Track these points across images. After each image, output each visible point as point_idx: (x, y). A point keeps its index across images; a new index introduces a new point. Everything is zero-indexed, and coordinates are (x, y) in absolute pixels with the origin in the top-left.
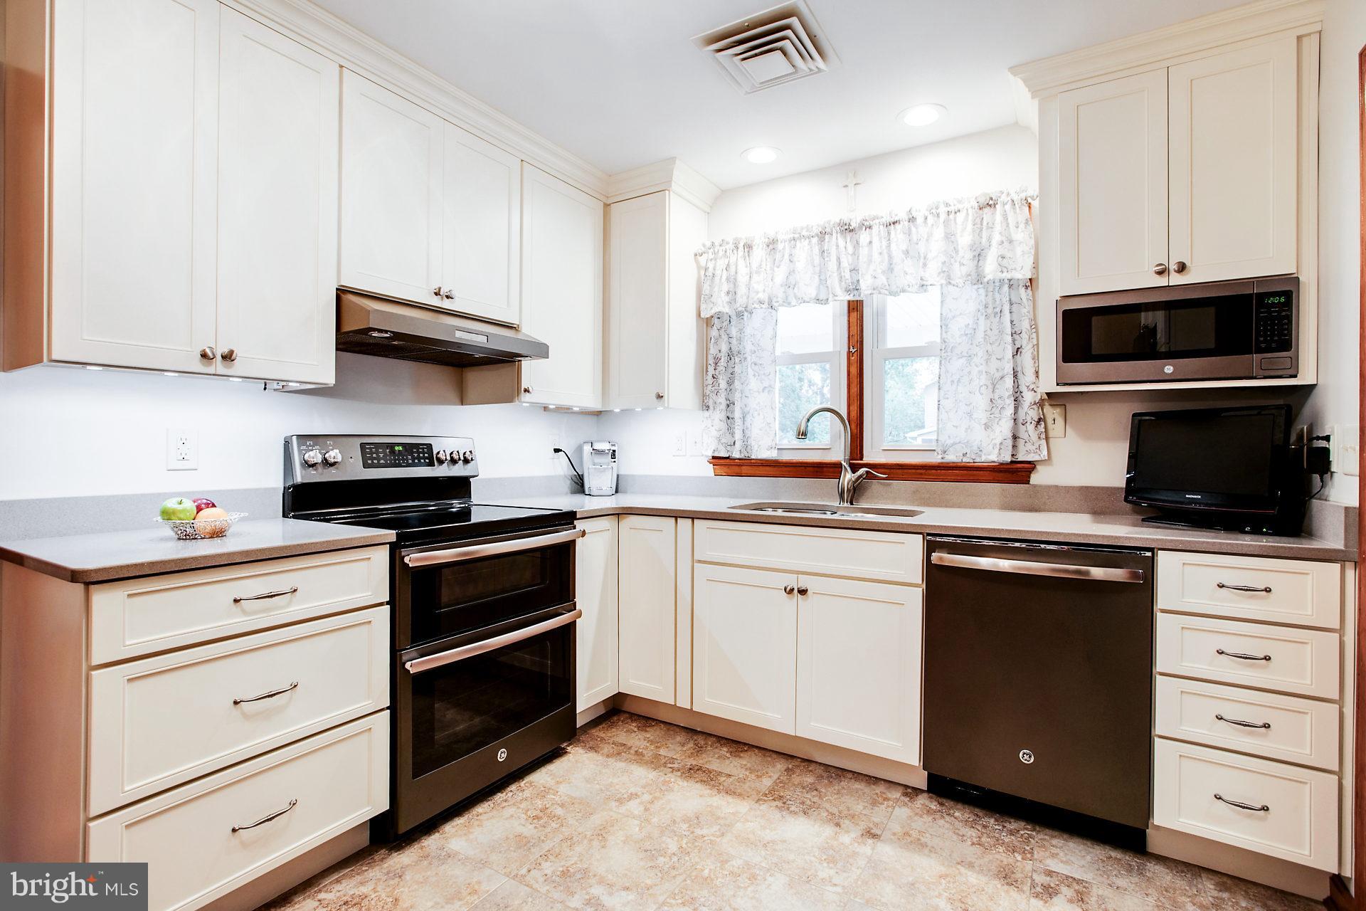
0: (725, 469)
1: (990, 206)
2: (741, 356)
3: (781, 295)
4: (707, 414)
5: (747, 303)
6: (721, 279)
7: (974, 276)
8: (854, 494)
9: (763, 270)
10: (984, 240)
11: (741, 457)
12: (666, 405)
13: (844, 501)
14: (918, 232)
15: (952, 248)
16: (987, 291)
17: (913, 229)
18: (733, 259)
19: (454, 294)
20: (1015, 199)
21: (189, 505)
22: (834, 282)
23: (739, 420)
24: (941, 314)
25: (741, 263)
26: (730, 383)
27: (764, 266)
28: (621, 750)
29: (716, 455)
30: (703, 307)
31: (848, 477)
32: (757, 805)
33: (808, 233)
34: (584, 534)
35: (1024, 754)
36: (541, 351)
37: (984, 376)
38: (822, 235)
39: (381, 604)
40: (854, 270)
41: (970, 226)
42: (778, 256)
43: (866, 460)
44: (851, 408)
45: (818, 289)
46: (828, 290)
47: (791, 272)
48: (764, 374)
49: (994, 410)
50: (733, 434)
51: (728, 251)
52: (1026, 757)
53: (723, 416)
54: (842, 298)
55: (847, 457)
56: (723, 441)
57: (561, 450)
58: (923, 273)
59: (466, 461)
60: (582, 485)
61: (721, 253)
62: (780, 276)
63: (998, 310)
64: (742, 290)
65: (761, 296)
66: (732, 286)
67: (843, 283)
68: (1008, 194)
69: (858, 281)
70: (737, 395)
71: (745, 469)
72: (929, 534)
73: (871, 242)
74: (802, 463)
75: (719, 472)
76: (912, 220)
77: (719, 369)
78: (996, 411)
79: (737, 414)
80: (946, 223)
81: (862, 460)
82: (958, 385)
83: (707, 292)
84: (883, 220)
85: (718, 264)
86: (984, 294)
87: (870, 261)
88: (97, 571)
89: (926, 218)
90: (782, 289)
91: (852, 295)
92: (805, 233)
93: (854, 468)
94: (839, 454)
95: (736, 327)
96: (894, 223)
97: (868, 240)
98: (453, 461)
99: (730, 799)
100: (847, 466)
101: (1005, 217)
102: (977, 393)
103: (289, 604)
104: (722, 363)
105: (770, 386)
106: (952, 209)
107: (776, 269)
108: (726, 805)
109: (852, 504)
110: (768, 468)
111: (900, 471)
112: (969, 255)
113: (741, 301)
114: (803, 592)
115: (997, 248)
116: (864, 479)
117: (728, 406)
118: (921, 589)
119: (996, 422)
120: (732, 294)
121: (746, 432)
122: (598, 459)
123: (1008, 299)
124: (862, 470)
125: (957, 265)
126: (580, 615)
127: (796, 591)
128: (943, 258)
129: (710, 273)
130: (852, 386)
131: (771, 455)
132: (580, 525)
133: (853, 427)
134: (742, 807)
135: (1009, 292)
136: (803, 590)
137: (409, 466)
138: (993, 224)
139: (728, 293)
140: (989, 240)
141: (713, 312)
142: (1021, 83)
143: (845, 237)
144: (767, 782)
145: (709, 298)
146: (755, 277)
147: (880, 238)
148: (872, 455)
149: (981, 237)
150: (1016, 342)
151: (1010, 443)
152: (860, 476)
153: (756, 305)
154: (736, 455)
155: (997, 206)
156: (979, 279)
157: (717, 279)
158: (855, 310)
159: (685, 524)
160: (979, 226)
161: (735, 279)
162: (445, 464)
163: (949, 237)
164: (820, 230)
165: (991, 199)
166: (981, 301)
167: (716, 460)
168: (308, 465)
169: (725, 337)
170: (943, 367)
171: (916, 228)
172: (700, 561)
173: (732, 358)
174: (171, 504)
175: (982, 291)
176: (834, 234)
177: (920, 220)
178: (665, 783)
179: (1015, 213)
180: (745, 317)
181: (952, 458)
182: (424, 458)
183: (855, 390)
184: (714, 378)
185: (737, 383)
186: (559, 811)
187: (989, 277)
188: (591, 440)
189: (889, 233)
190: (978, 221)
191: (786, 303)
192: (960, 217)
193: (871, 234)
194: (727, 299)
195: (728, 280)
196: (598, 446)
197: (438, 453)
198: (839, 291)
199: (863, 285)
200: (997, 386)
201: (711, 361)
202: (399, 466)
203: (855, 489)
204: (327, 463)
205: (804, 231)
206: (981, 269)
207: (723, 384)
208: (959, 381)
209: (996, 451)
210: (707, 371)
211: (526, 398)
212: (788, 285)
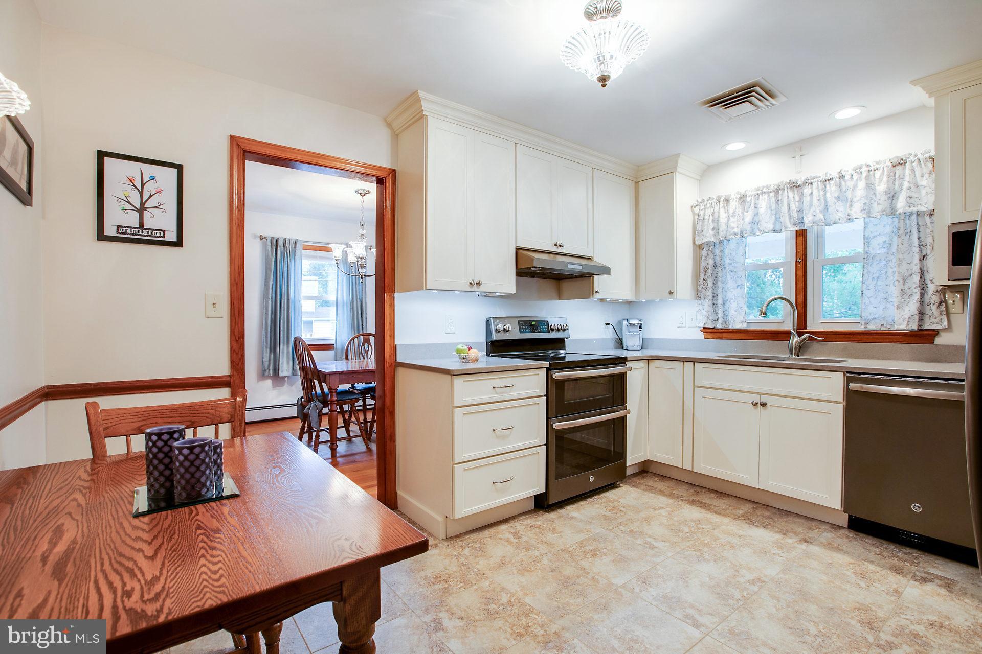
0: (712, 335)
1: (901, 164)
2: (722, 267)
3: (749, 229)
4: (699, 302)
5: (726, 235)
6: (708, 221)
7: (888, 210)
8: (800, 349)
9: (737, 214)
10: (896, 187)
11: (722, 328)
12: (675, 298)
13: (792, 355)
14: (846, 185)
15: (872, 193)
16: (899, 219)
17: (843, 183)
18: (716, 209)
19: (564, 244)
20: (920, 158)
21: (466, 348)
22: (786, 219)
23: (721, 306)
24: (864, 236)
25: (722, 211)
26: (715, 283)
27: (737, 210)
28: (651, 489)
29: (706, 326)
30: (697, 238)
31: (795, 340)
32: (734, 521)
33: (767, 190)
34: (631, 369)
35: (915, 505)
36: (606, 271)
37: (896, 274)
38: (777, 191)
39: (542, 396)
40: (800, 211)
41: (885, 179)
42: (747, 205)
43: (809, 329)
44: (798, 297)
45: (775, 224)
46: (781, 224)
47: (756, 214)
48: (738, 277)
49: (904, 296)
50: (717, 314)
51: (713, 204)
52: (916, 508)
53: (710, 303)
54: (791, 229)
55: (795, 327)
56: (711, 318)
57: (610, 324)
58: (849, 211)
59: (564, 330)
60: (622, 344)
61: (708, 205)
62: (748, 217)
63: (908, 231)
64: (723, 227)
65: (736, 230)
66: (716, 224)
67: (792, 220)
68: (916, 155)
69: (803, 218)
70: (720, 290)
71: (724, 335)
72: (848, 373)
73: (812, 193)
74: (763, 331)
75: (707, 336)
76: (842, 177)
77: (707, 275)
78: (906, 297)
79: (720, 302)
80: (867, 178)
81: (806, 329)
82: (877, 280)
83: (700, 229)
84: (821, 179)
85: (707, 212)
86: (897, 221)
87: (811, 205)
88: (457, 370)
89: (852, 175)
90: (750, 226)
91: (798, 227)
92: (765, 190)
93: (800, 334)
94: (789, 325)
95: (718, 249)
96: (828, 180)
97: (810, 192)
98: (558, 330)
99: (718, 516)
100: (795, 333)
101: (913, 170)
102: (892, 286)
103: (510, 392)
104: (710, 271)
105: (742, 284)
106: (872, 168)
107: (745, 213)
108: (716, 518)
109: (798, 356)
110: (739, 334)
111: (833, 336)
112: (884, 198)
113: (722, 234)
114: (764, 405)
115: (907, 192)
116: (807, 341)
117: (713, 297)
118: (842, 405)
119: (906, 304)
120: (716, 230)
121: (726, 312)
122: (631, 329)
123: (916, 223)
124: (806, 336)
125: (875, 204)
126: (629, 412)
127: (759, 404)
128: (864, 201)
129: (701, 218)
130: (799, 283)
131: (744, 326)
132: (629, 364)
133: (800, 308)
134: (726, 520)
135: (917, 220)
136: (764, 404)
137: (539, 332)
138: (904, 176)
139: (713, 229)
140: (901, 186)
141: (704, 241)
142: (920, 89)
143: (794, 191)
144: (740, 512)
145: (701, 233)
146: (732, 219)
147: (819, 190)
148: (813, 325)
149: (895, 185)
150: (923, 251)
151: (916, 318)
152: (804, 339)
153: (733, 237)
154: (719, 326)
155: (906, 164)
156: (893, 212)
157: (706, 222)
158: (801, 235)
159: (689, 365)
160: (893, 178)
161: (718, 221)
162: (554, 332)
163: (870, 186)
164: (776, 187)
165: (902, 160)
166: (895, 226)
167: (705, 330)
168: (498, 331)
169: (711, 256)
170: (865, 270)
171: (845, 182)
172: (698, 387)
173: (716, 268)
174: (460, 347)
175: (896, 220)
176: (786, 190)
177: (847, 177)
178: (678, 505)
179: (921, 167)
180: (725, 243)
181: (872, 327)
182: (545, 328)
183: (801, 285)
184: (704, 280)
185: (719, 283)
186: (622, 509)
187: (901, 211)
188: (628, 317)
189: (825, 187)
190: (892, 174)
191: (753, 233)
192: (878, 173)
193: (811, 188)
194: (713, 233)
195: (713, 221)
196: (632, 322)
197: (551, 326)
198: (788, 225)
199: (806, 221)
200: (907, 281)
201: (702, 270)
202: (534, 332)
203: (800, 347)
204: (506, 331)
205: (765, 188)
206: (894, 206)
207: (710, 284)
208: (878, 278)
209: (906, 323)
210: (699, 276)
211: (597, 296)
212: (754, 222)
